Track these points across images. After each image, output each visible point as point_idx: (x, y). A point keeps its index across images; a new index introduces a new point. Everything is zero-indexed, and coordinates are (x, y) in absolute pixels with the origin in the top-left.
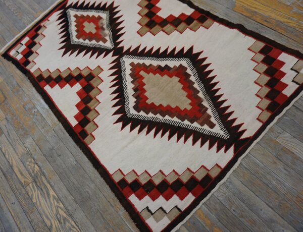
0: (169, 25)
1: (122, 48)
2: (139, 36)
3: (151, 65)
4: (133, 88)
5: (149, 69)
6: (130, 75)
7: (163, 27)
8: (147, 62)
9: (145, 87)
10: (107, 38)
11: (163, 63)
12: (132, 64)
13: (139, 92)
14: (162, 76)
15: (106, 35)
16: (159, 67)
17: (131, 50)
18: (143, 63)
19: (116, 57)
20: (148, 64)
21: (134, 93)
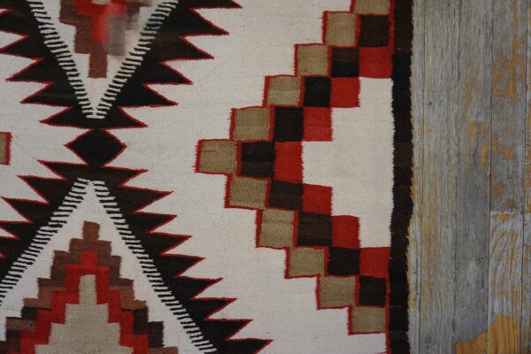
0: (289, 215)
1: (118, 147)
2: (193, 160)
3: (129, 283)
4: (26, 301)
5: (113, 289)
6: (59, 256)
7: (272, 202)
8: (132, 266)
9: (55, 327)
10: (114, 66)
11: (160, 310)
12: (91, 228)
13: (30, 325)
14: (123, 342)
15: (118, 52)
16: (142, 310)
17: (132, 183)
18: (118, 259)
19: (73, 159)
20: (125, 273)
21: (18, 314)
